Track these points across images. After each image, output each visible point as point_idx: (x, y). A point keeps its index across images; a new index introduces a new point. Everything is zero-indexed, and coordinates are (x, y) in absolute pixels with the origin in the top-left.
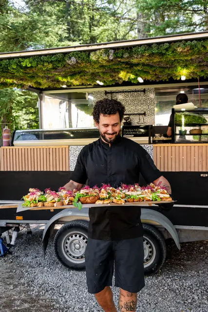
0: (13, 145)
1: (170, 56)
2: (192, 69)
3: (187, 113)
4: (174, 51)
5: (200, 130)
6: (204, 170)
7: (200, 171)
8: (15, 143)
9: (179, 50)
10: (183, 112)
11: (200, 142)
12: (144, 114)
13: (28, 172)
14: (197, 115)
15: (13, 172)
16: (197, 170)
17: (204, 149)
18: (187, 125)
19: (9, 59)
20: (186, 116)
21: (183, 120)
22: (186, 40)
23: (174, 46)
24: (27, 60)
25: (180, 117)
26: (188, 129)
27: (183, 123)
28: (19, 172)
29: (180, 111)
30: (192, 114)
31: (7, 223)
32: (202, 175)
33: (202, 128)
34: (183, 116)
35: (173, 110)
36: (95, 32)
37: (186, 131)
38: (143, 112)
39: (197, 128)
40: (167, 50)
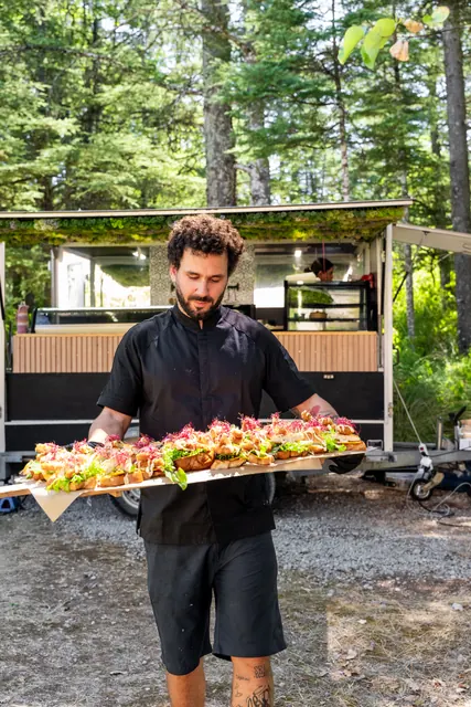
0: (33, 331)
1: (287, 223)
2: (312, 234)
3: (306, 288)
4: (292, 220)
5: (324, 314)
6: (329, 370)
7: (324, 370)
8: (37, 328)
9: (298, 220)
10: (300, 286)
11: (324, 330)
12: (237, 287)
13: (61, 374)
14: (319, 291)
15: (36, 374)
16: (318, 370)
17: (329, 339)
18: (305, 305)
19: (97, 218)
20: (303, 292)
21: (300, 298)
22: (306, 211)
23: (291, 215)
24: (120, 221)
25: (296, 293)
26: (308, 312)
27: (300, 303)
28: (46, 375)
29: (295, 285)
30: (312, 290)
31: (24, 457)
32: (325, 377)
33: (328, 311)
34: (300, 293)
35: (286, 282)
36: (105, 95)
37: (303, 315)
38: (234, 284)
39: (321, 310)
40: (284, 219)
